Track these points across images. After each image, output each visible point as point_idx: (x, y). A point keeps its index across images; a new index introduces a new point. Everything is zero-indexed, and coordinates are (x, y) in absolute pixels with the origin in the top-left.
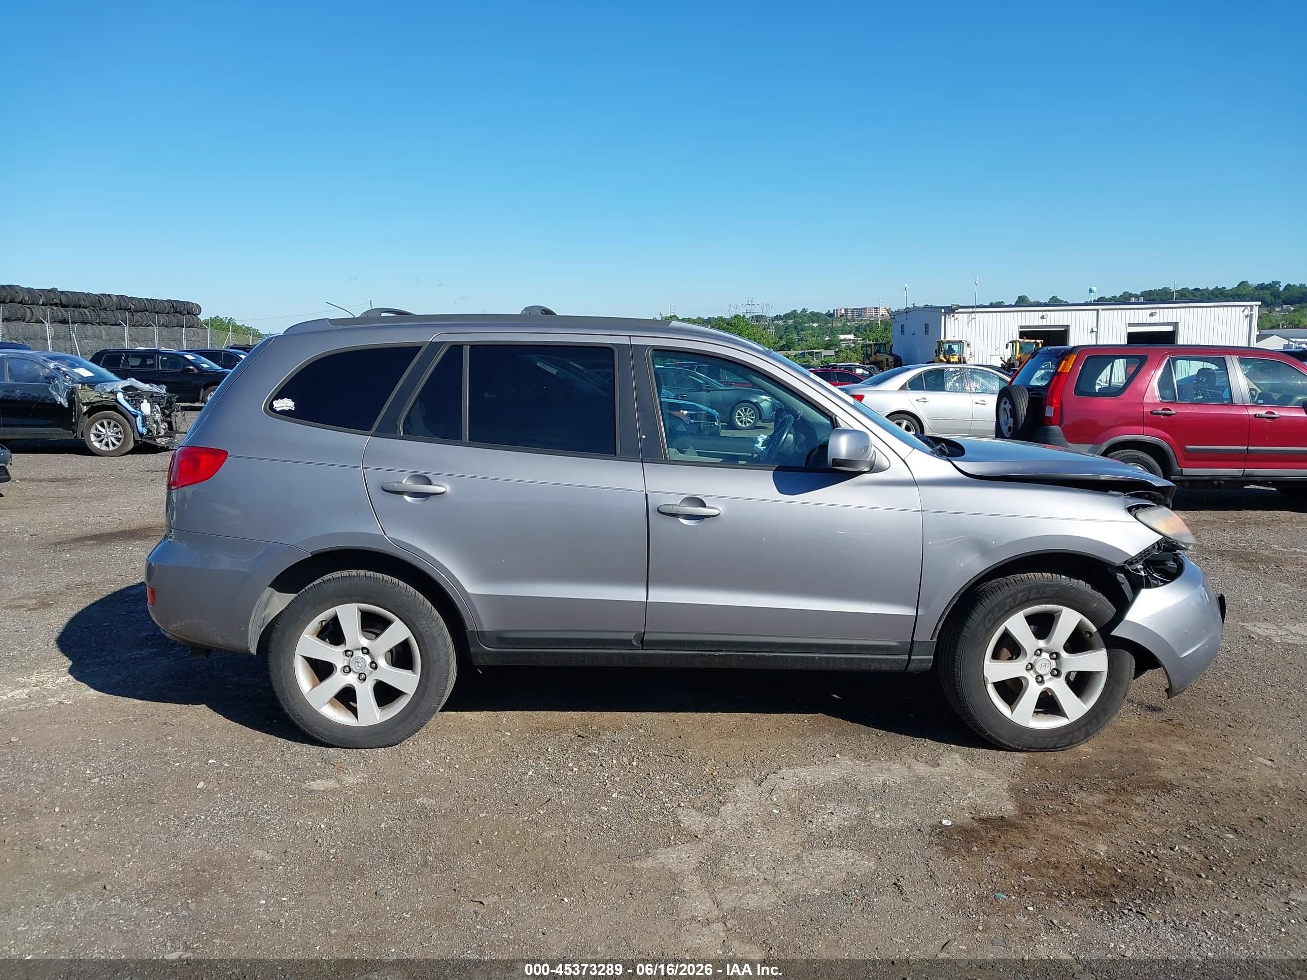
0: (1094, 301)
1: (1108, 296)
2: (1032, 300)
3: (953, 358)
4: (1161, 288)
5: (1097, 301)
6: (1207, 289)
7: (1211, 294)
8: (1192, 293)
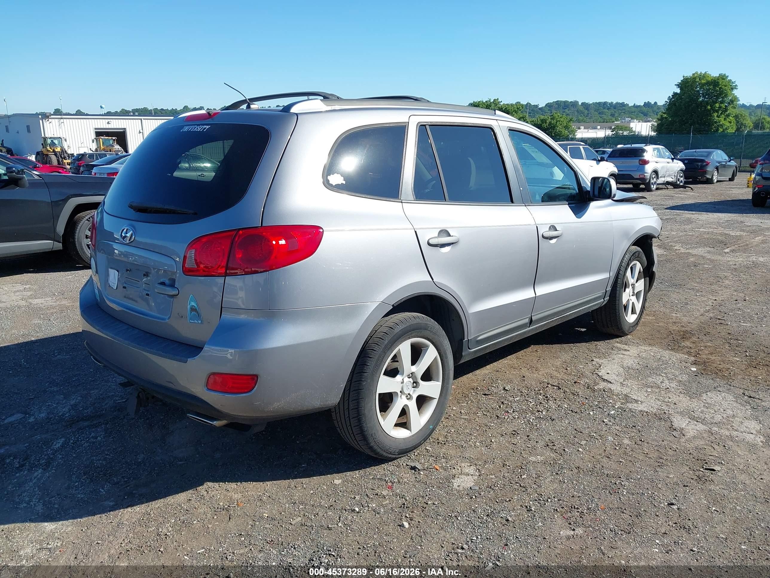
0: (105, 113)
1: (113, 111)
2: (64, 111)
3: (57, 149)
4: (143, 108)
5: (107, 114)
6: (168, 109)
7: (171, 112)
8: (160, 111)
